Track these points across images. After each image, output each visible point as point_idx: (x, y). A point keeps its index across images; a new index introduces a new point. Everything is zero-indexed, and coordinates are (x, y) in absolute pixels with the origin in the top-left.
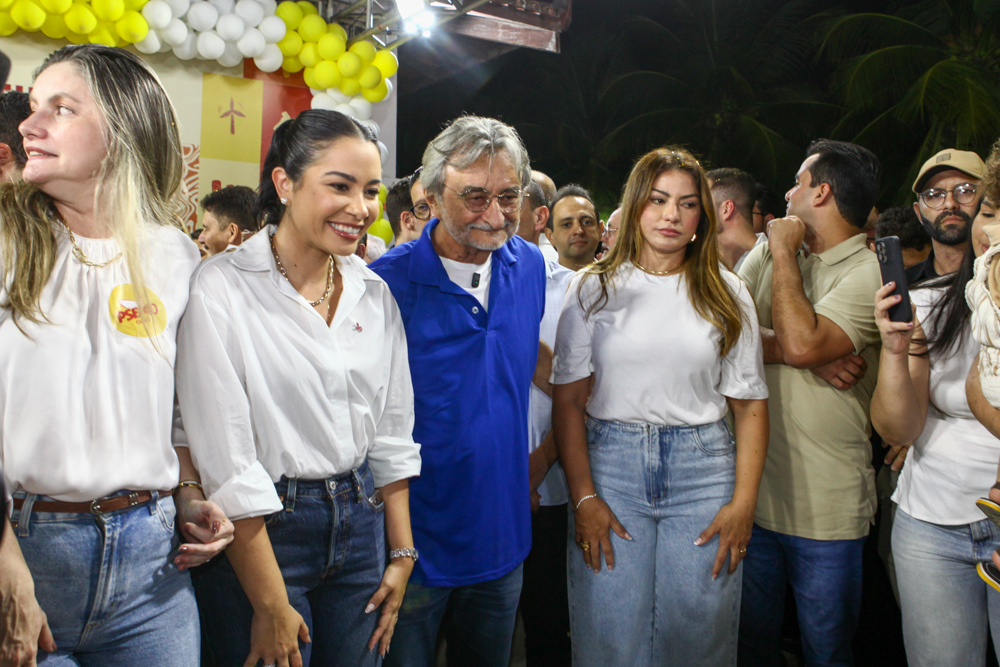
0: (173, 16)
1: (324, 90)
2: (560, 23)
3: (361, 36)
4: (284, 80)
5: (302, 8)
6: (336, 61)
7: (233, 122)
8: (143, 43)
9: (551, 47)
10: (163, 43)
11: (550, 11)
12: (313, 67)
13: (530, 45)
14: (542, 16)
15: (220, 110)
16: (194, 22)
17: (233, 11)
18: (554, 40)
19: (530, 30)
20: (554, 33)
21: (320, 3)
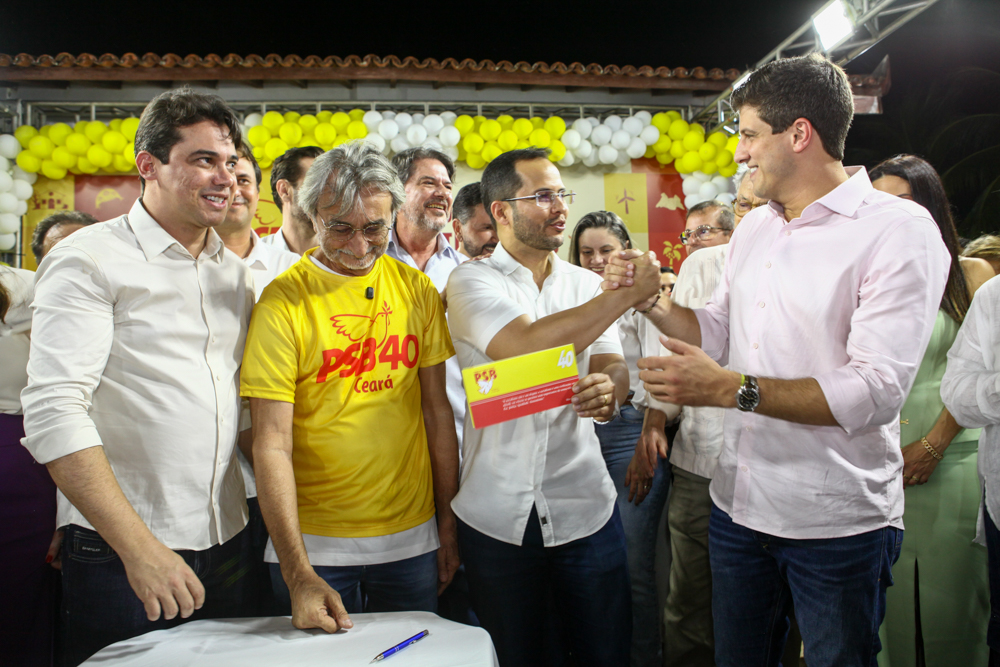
0: (582, 138)
1: (690, 174)
2: (880, 89)
3: (715, 129)
4: (661, 170)
5: (669, 117)
6: (698, 151)
7: (627, 205)
8: (563, 160)
9: (874, 110)
10: (576, 158)
11: (870, 81)
12: (681, 158)
14: (864, 86)
15: (617, 198)
16: (595, 140)
17: (621, 128)
18: (876, 104)
20: (876, 98)
21: (683, 111)
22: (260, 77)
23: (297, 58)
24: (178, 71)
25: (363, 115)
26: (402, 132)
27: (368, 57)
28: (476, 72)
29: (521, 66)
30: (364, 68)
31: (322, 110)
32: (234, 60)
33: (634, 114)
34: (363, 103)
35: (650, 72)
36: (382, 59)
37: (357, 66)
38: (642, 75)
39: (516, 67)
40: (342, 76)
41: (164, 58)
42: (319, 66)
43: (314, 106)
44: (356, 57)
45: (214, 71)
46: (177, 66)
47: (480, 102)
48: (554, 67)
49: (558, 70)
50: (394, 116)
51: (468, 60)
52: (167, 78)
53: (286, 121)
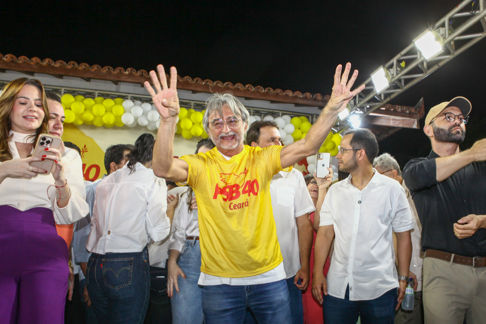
2: (418, 115)
5: (301, 119)
9: (415, 126)
11: (413, 110)
13: (405, 126)
14: (410, 113)
18: (416, 123)
19: (405, 120)
20: (416, 120)
21: (310, 117)
22: (63, 74)
23: (87, 65)
24: (14, 65)
25: (123, 102)
26: (145, 114)
27: (129, 69)
28: (191, 84)
29: (217, 83)
30: (126, 75)
31: (98, 96)
32: (49, 62)
33: (282, 116)
34: (123, 94)
35: (290, 93)
36: (137, 71)
37: (122, 73)
38: (286, 95)
39: (215, 83)
40: (112, 78)
41: (6, 56)
42: (100, 71)
43: (94, 93)
44: (122, 68)
45: (35, 67)
46: (13, 61)
47: (193, 101)
48: (236, 86)
49: (239, 87)
50: (141, 104)
51: (187, 77)
52: (5, 67)
53: (76, 100)
